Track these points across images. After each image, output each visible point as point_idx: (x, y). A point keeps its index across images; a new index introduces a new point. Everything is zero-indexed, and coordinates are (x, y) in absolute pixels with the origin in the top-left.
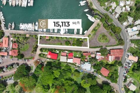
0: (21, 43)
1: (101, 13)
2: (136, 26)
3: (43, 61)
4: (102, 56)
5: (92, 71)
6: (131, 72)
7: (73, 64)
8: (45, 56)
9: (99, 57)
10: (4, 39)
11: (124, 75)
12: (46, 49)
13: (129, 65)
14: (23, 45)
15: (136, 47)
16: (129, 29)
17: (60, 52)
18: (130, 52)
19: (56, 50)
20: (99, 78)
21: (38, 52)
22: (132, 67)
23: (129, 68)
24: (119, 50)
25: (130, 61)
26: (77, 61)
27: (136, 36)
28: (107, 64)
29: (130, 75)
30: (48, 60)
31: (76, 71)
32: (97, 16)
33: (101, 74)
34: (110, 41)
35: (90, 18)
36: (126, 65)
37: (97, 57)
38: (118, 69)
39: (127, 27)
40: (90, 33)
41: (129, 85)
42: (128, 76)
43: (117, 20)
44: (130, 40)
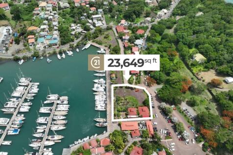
35: (87, 46)
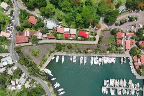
0: (114, 44)
1: (39, 77)
2: (4, 66)
3: (93, 29)
4: (36, 35)
5: (45, 20)
6: (7, 21)
7: (64, 27)
8: (91, 33)
9: (39, 35)
10: (130, 48)
11: (14, 17)
12: (90, 40)
13: (8, 27)
14: (111, 43)
15: (3, 46)
16: (11, 62)
17: (77, 38)
18: (8, 40)
19: (80, 39)
20: (38, 14)
21: (97, 37)
22: (5, 26)
23: (9, 25)
24: (20, 42)
25: (8, 32)
26: (60, 30)
27: (3, 57)
28: (31, 27)
29: (7, 18)
30: (88, 30)
31: (60, 20)
32: (43, 74)
33: (36, 18)
34: (29, 51)
35: (49, 72)
36: (12, 28)
37: (41, 34)
38: (20, 23)
39: (13, 65)
40: (49, 57)
41: (8, 8)
42: (9, 17)
43: (23, 71)
44: (9, 52)
